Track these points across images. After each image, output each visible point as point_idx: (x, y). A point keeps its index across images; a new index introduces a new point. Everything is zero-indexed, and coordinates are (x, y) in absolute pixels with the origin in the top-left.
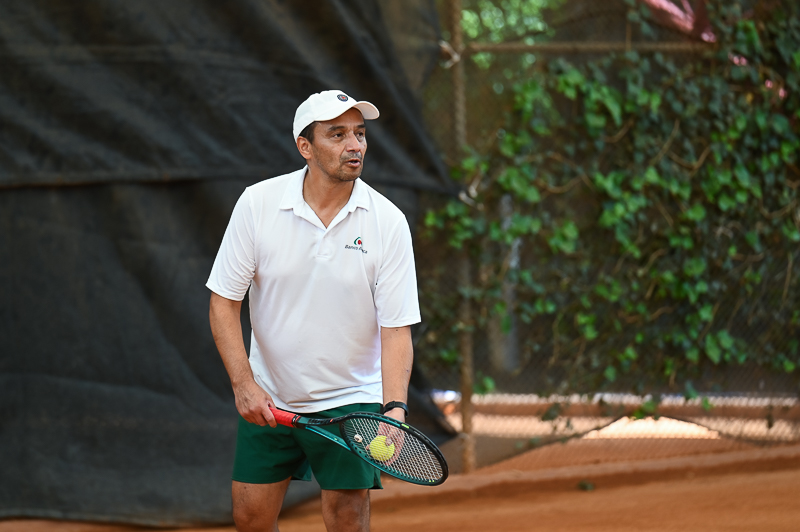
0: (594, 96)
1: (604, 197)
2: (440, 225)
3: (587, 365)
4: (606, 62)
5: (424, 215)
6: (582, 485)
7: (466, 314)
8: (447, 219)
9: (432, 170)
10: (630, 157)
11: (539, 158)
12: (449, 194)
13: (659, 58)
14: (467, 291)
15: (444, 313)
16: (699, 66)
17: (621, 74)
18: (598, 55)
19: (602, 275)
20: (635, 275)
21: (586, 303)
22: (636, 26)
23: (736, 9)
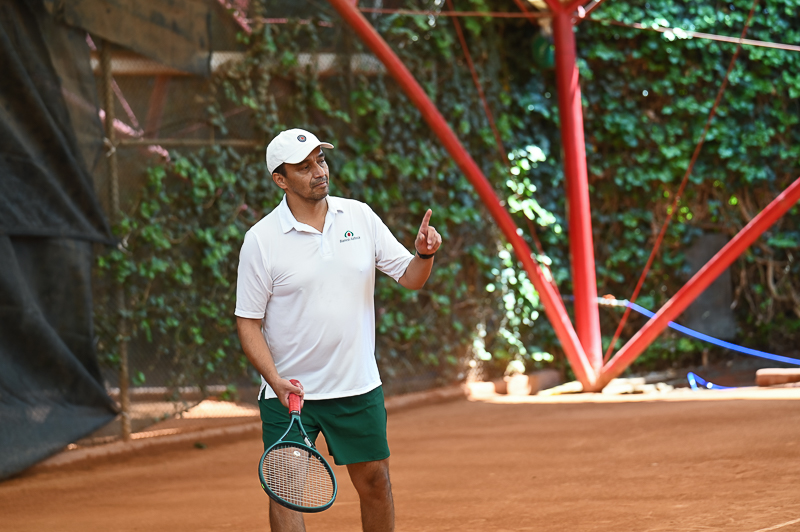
0: (199, 176)
1: (204, 244)
2: (108, 266)
3: (195, 362)
4: (202, 152)
5: (97, 261)
6: (198, 445)
7: (123, 329)
8: (112, 262)
9: (102, 228)
10: (217, 219)
11: (164, 219)
12: (111, 246)
13: (231, 150)
14: (124, 313)
15: (109, 328)
16: (254, 157)
17: (211, 161)
18: (195, 148)
19: (204, 300)
20: (223, 300)
21: (196, 319)
22: (217, 128)
23: (275, 117)
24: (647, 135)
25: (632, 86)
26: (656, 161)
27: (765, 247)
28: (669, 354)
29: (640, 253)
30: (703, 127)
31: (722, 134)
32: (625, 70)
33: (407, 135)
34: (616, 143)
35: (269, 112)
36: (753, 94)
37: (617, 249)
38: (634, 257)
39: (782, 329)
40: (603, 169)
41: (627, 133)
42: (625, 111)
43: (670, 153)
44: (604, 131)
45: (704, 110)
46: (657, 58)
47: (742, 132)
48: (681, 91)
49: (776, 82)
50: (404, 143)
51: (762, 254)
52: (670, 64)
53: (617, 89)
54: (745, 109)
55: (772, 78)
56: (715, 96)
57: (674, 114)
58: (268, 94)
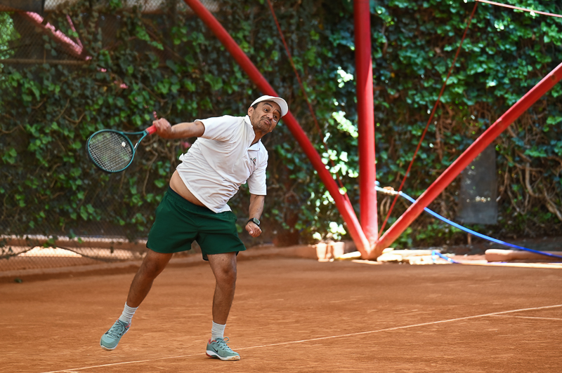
0: (27, 86)
1: (30, 136)
3: (20, 220)
4: (33, 68)
6: (17, 280)
10: (44, 117)
13: (60, 67)
16: (80, 72)
17: (41, 75)
18: (28, 65)
19: (28, 175)
20: (45, 176)
21: (20, 189)
22: (48, 52)
23: (99, 44)
24: (433, 66)
25: (422, 28)
26: (438, 86)
27: (523, 156)
28: (444, 233)
29: (424, 156)
30: (476, 62)
31: (490, 68)
32: (418, 16)
33: (222, 60)
34: (408, 71)
35: (96, 40)
36: (516, 39)
37: (406, 153)
38: (419, 159)
39: (535, 219)
40: (398, 91)
41: (416, 64)
42: (415, 48)
43: (450, 81)
44: (400, 62)
45: (476, 49)
46: (441, 8)
47: (507, 67)
48: (460, 34)
49: (535, 30)
50: (219, 65)
51: (521, 161)
52: (451, 13)
53: (410, 30)
54: (509, 49)
55: (532, 27)
56: (486, 39)
57: (453, 51)
58: (96, 27)
